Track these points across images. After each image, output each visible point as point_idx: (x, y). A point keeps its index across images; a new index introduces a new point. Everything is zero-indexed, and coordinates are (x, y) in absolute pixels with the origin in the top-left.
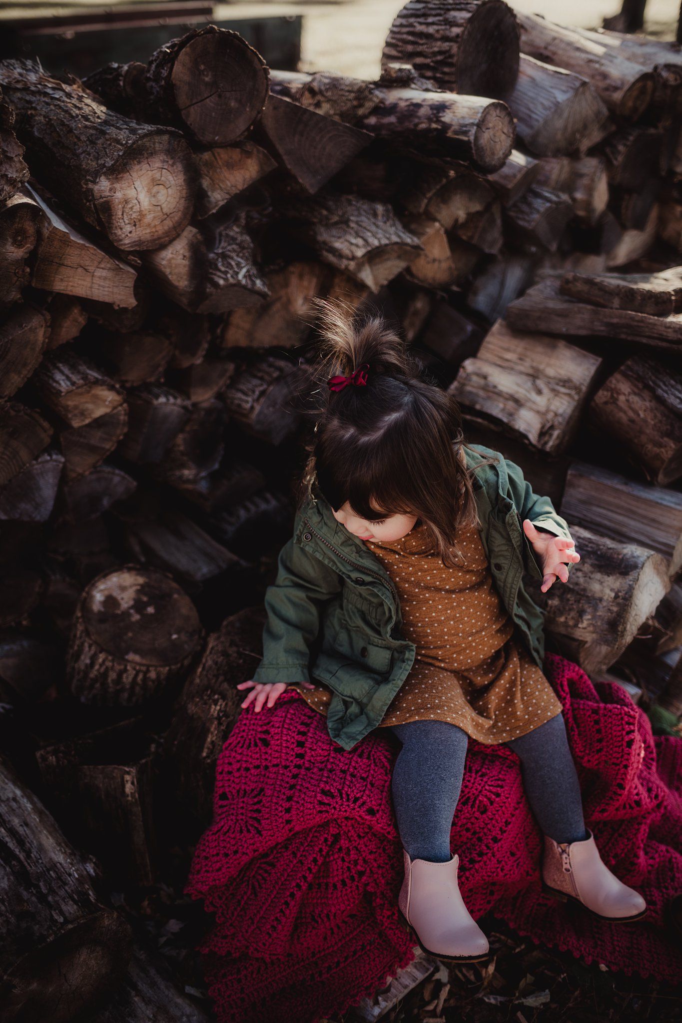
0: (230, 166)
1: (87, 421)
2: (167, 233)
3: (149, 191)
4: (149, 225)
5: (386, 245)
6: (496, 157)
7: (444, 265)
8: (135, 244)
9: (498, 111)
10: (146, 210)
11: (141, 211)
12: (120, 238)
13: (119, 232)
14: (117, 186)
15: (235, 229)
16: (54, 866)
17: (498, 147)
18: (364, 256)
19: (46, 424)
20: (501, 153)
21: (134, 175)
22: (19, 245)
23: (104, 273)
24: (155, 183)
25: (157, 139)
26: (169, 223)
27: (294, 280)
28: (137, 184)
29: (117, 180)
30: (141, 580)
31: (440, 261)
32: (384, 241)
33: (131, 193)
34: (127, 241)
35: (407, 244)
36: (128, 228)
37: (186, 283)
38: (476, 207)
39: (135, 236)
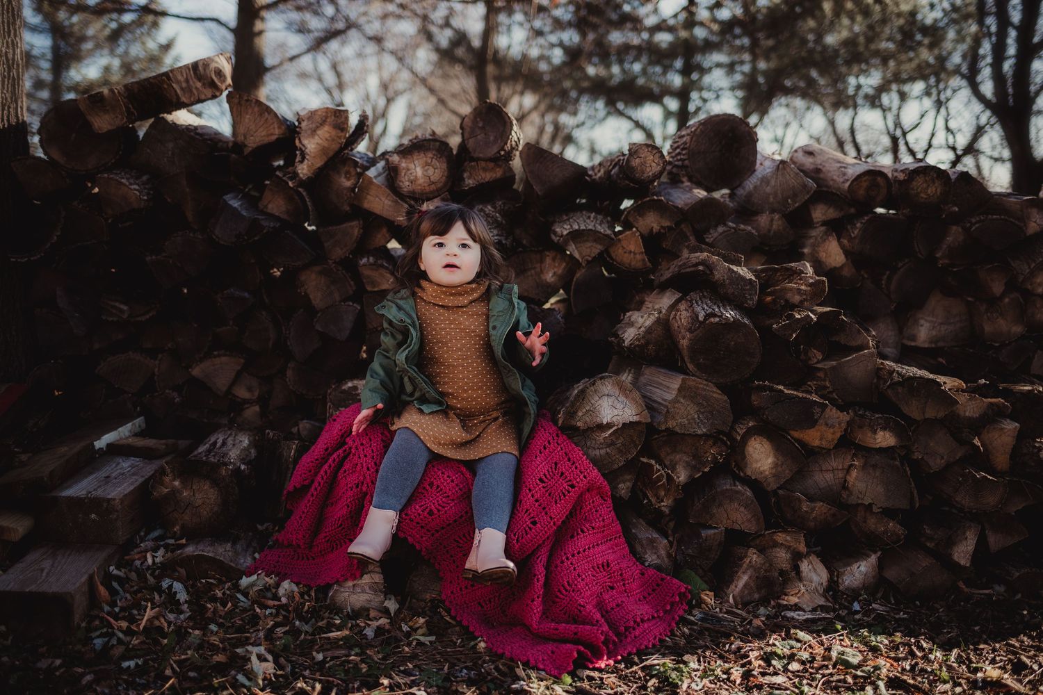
0: (485, 170)
2: (432, 192)
3: (423, 167)
4: (420, 185)
5: (583, 230)
6: (645, 175)
7: (638, 257)
8: (409, 192)
9: (650, 149)
10: (420, 177)
11: (416, 177)
12: (402, 187)
13: (401, 184)
14: (404, 160)
17: (648, 170)
18: (567, 234)
20: (650, 174)
21: (415, 157)
22: (348, 179)
23: (390, 203)
24: (427, 164)
25: (432, 143)
26: (433, 187)
28: (416, 162)
29: (404, 157)
31: (635, 254)
32: (583, 227)
33: (412, 166)
34: (405, 190)
35: (600, 233)
36: (407, 183)
38: (667, 223)
39: (411, 188)
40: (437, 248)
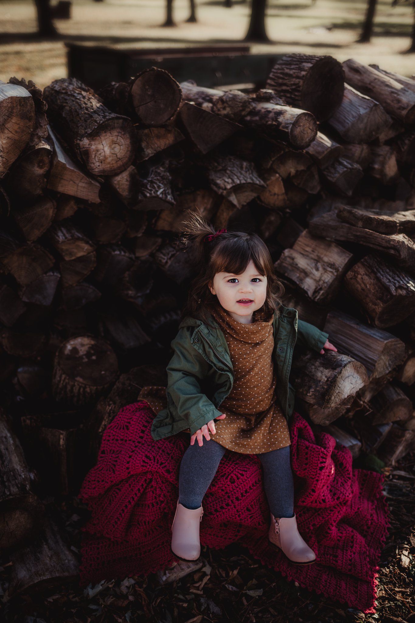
0: (158, 137)
1: (73, 258)
2: (119, 168)
3: (110, 146)
4: (109, 163)
5: (244, 184)
6: (304, 141)
7: (281, 197)
8: (100, 171)
9: (307, 117)
10: (108, 155)
11: (105, 156)
12: (93, 168)
13: (92, 165)
14: (93, 143)
15: (161, 169)
16: (14, 470)
17: (306, 136)
18: (231, 188)
19: (51, 257)
20: (307, 139)
21: (102, 138)
22: (41, 167)
23: (84, 185)
24: (114, 142)
25: (116, 121)
26: (120, 163)
27: (199, 199)
28: (104, 142)
29: (93, 140)
30: (93, 342)
31: (278, 195)
32: (243, 181)
33: (100, 147)
34: (97, 170)
35: (257, 184)
36: (98, 164)
37: (127, 193)
38: (301, 168)
39: (101, 168)
40: (231, 284)
